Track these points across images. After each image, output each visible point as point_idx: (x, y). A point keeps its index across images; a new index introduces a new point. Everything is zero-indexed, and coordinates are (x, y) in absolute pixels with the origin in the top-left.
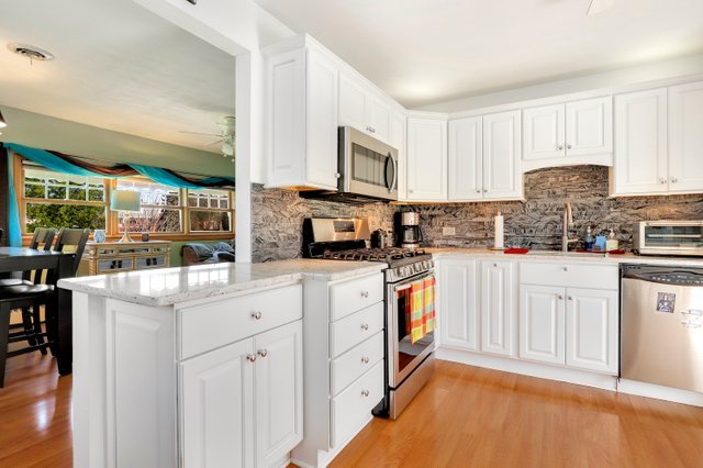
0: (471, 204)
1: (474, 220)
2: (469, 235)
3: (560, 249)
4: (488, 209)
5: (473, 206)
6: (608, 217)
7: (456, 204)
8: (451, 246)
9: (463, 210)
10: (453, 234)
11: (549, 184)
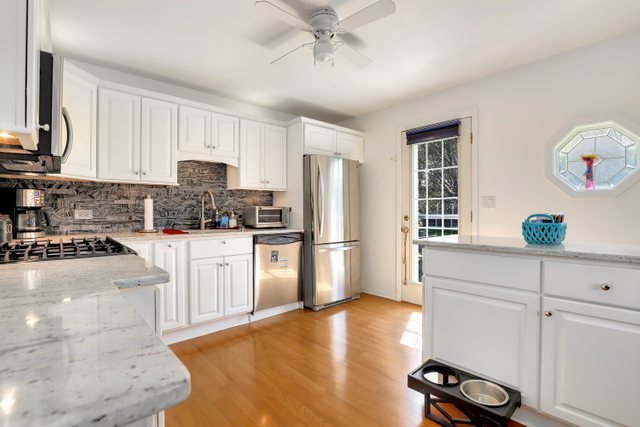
0: (113, 184)
1: (116, 202)
2: (110, 218)
3: (199, 228)
4: (133, 192)
5: (116, 187)
6: (227, 203)
7: (93, 183)
8: (86, 231)
9: (103, 190)
10: (89, 218)
11: (188, 173)
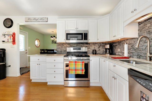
8: (119, 55)
9: (122, 43)
10: (120, 51)
11: (147, 27)
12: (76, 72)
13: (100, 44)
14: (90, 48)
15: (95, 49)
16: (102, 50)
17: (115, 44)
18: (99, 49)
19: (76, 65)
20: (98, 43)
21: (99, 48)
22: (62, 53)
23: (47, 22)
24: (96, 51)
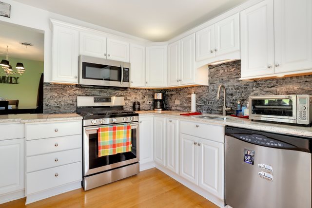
1: (187, 96)
5: (187, 89)
7: (180, 88)
8: (178, 110)
9: (183, 91)
10: (179, 104)
11: (220, 74)
12: (114, 151)
13: (145, 91)
14: (128, 98)
15: (136, 100)
16: (148, 102)
17: (169, 93)
18: (143, 101)
19: (115, 135)
20: (141, 89)
21: (142, 98)
22: (61, 110)
23: (7, 16)
24: (139, 104)
